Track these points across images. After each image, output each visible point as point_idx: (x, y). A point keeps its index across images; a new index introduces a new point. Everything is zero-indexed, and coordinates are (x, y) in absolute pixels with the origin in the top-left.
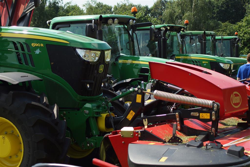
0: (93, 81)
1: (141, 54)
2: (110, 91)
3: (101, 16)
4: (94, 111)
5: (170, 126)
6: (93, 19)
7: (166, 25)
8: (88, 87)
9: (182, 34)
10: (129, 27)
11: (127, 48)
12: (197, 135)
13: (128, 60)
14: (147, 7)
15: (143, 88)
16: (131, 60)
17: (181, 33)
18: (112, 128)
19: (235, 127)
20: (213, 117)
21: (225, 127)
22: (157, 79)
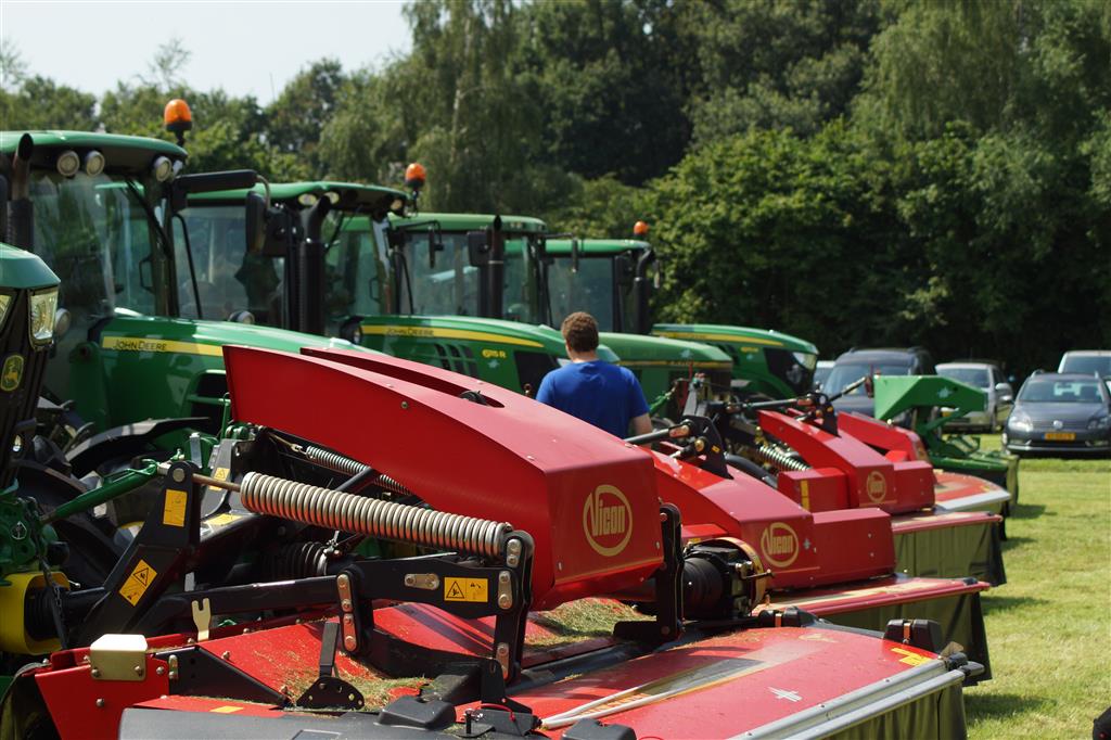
1: (204, 312)
2: (50, 471)
3: (26, 140)
5: (311, 631)
7: (324, 184)
9: (394, 227)
10: (152, 189)
12: (431, 675)
13: (144, 337)
14: (250, 104)
15: (197, 461)
16: (160, 336)
17: (390, 223)
18: (56, 639)
19: (603, 641)
21: (561, 639)
22: (261, 424)
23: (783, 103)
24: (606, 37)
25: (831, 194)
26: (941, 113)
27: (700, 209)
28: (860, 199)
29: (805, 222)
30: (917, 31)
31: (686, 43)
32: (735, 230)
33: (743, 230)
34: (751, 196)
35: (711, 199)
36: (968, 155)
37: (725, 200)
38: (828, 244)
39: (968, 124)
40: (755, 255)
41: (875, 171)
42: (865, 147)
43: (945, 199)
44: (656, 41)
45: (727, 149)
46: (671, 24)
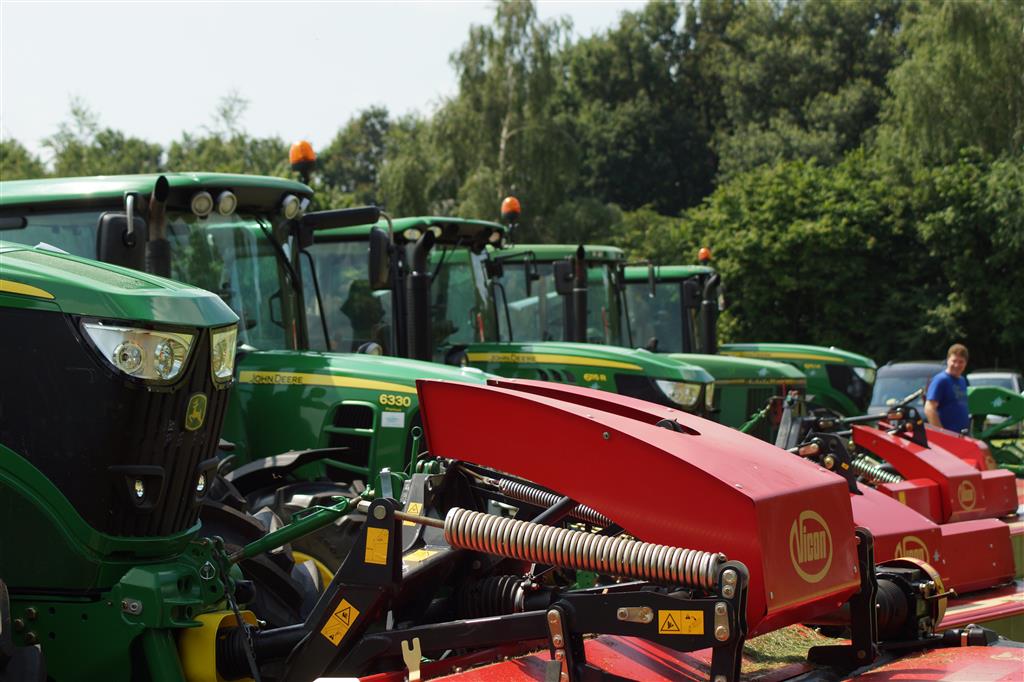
0: (160, 467)
1: (333, 345)
2: (227, 508)
3: (162, 181)
4: (166, 600)
5: (520, 667)
6: (129, 194)
7: (427, 219)
8: (140, 494)
9: (492, 259)
10: (280, 226)
11: (273, 321)
13: (277, 370)
15: (388, 494)
16: (293, 369)
17: (488, 255)
18: (248, 679)
19: (798, 666)
20: (721, 629)
22: (450, 458)
23: (802, 136)
24: (636, 79)
25: (855, 218)
26: (955, 140)
27: (733, 235)
28: (882, 223)
29: (832, 245)
30: (930, 65)
31: (709, 82)
32: (766, 255)
33: (774, 255)
34: (781, 223)
35: (744, 226)
36: (983, 179)
37: (756, 226)
38: (854, 265)
39: (980, 150)
40: (786, 277)
41: (895, 196)
42: (885, 173)
43: (963, 221)
44: (681, 82)
45: (757, 179)
46: (695, 65)
